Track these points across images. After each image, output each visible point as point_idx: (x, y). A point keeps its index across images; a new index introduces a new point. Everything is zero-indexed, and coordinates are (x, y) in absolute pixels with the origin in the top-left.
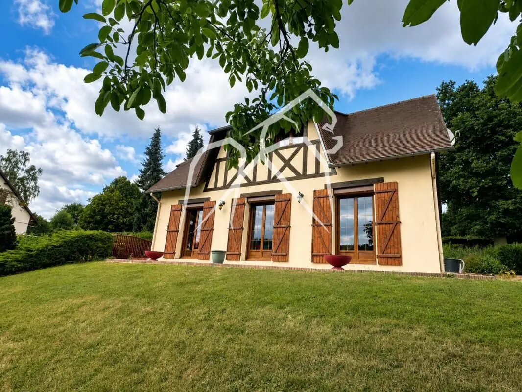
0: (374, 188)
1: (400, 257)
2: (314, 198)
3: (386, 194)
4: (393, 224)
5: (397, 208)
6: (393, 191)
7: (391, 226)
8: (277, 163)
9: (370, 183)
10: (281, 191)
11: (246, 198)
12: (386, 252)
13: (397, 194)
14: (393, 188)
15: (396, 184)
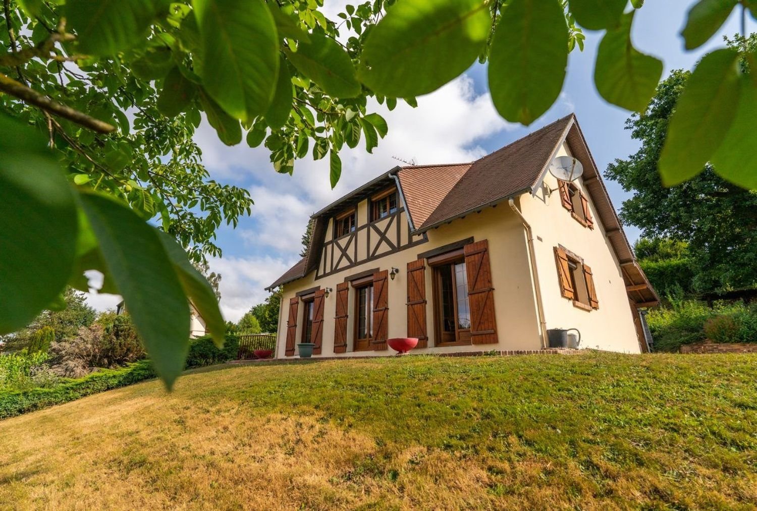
0: (464, 251)
1: (495, 333)
2: (408, 272)
3: (476, 256)
4: (484, 292)
5: (489, 272)
6: (483, 251)
7: (483, 294)
8: (375, 238)
9: (459, 246)
10: (378, 269)
11: (349, 282)
12: (480, 328)
13: (488, 254)
14: (482, 247)
15: (486, 242)
